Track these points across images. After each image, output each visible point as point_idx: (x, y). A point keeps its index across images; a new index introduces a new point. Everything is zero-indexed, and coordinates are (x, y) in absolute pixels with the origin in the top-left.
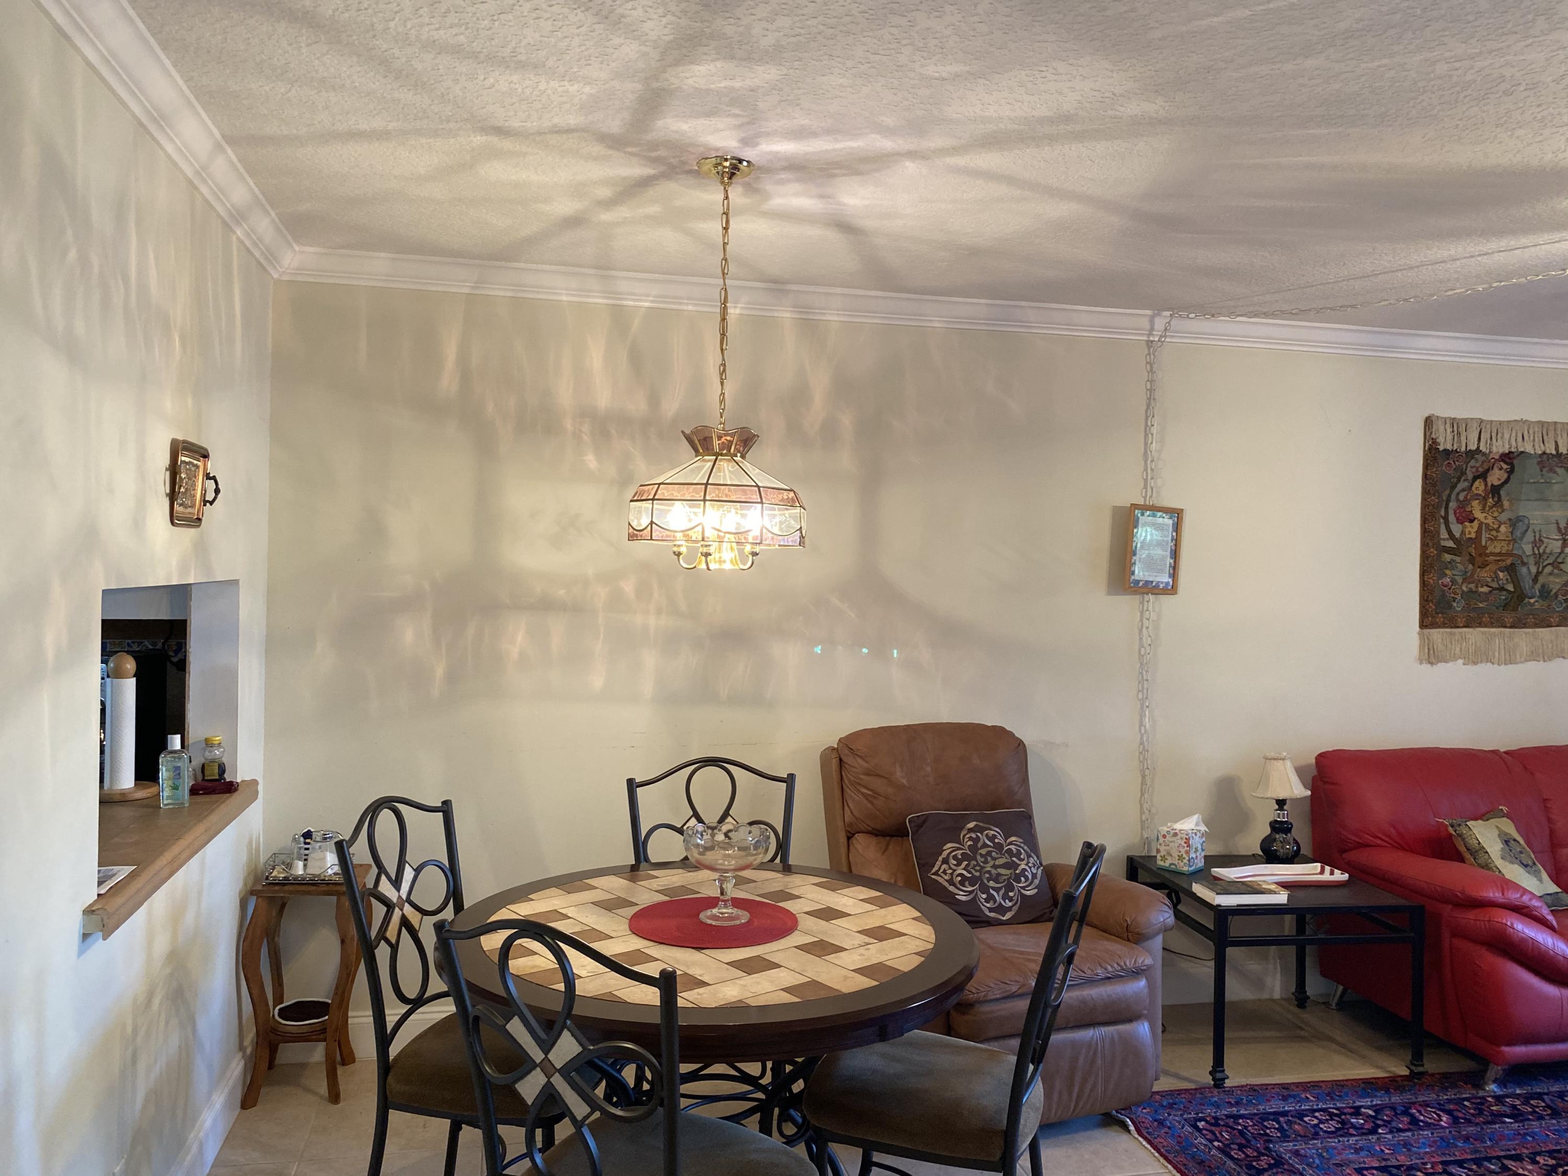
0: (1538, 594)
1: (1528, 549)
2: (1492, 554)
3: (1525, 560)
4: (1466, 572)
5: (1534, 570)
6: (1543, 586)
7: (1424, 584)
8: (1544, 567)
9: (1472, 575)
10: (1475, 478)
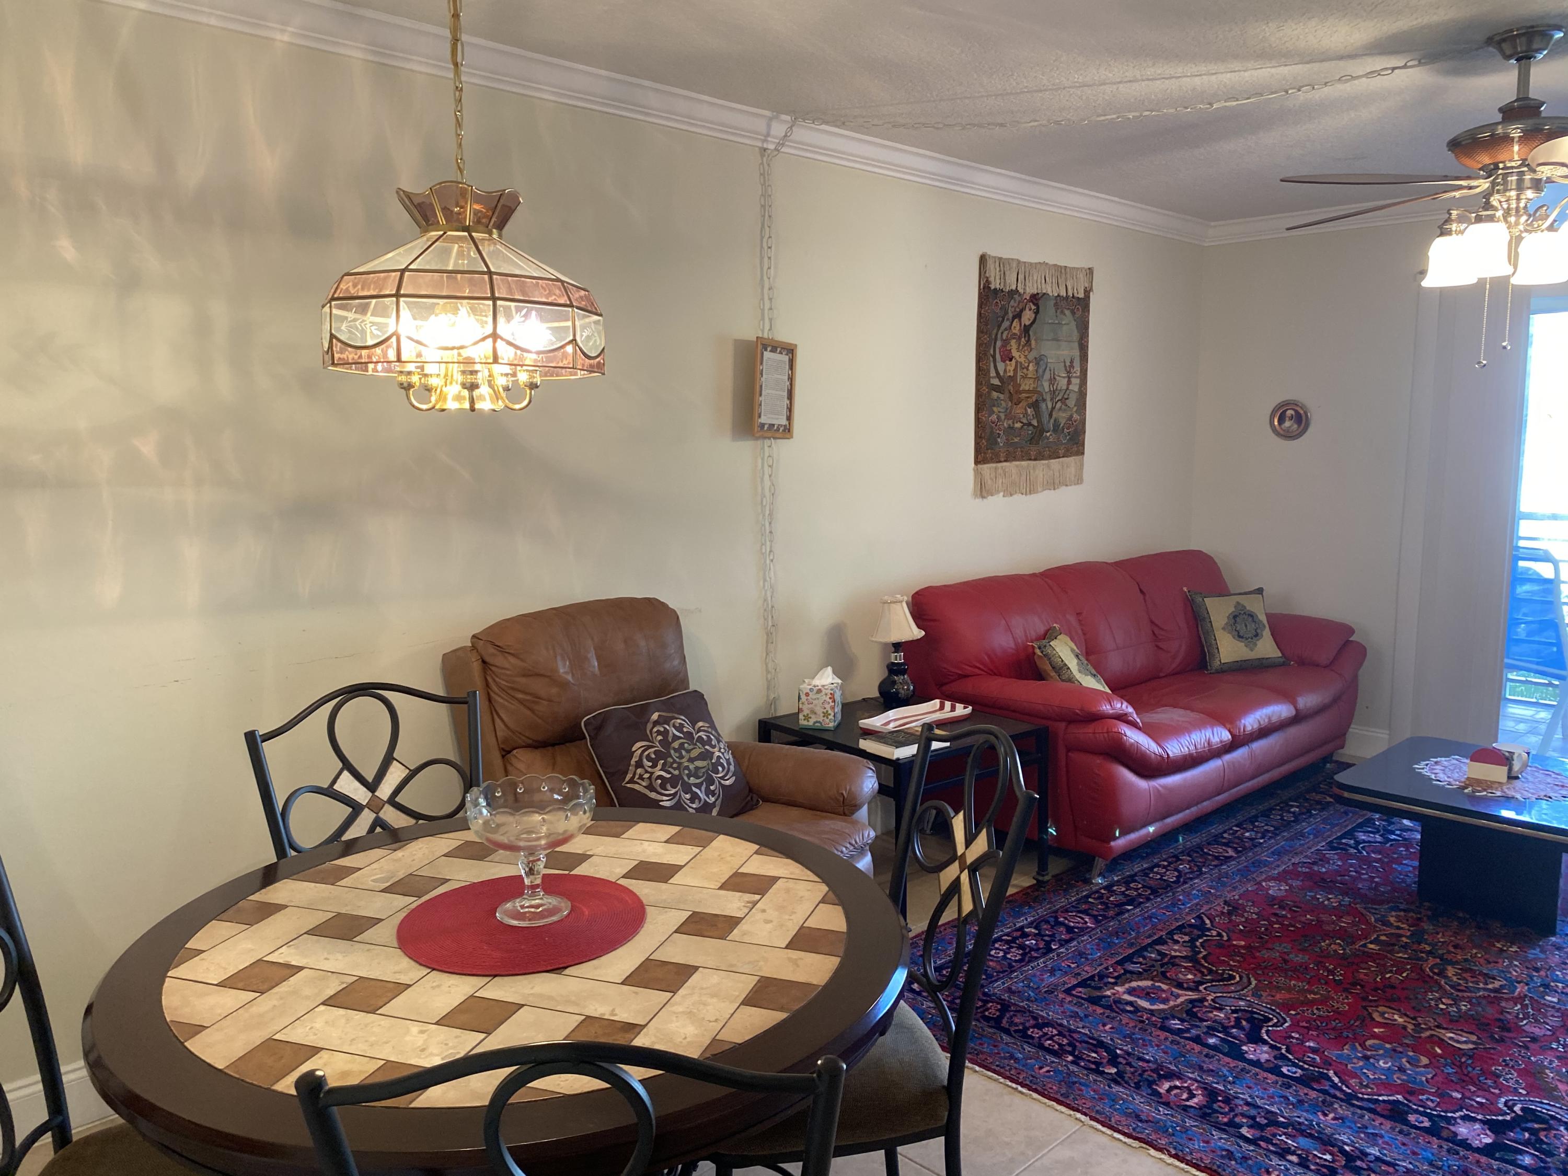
0: (1052, 428)
1: (1046, 385)
2: (1025, 391)
3: (1045, 397)
4: (1007, 409)
5: (1050, 406)
6: (1055, 421)
7: (978, 421)
8: (1056, 403)
9: (1011, 411)
10: (1014, 318)
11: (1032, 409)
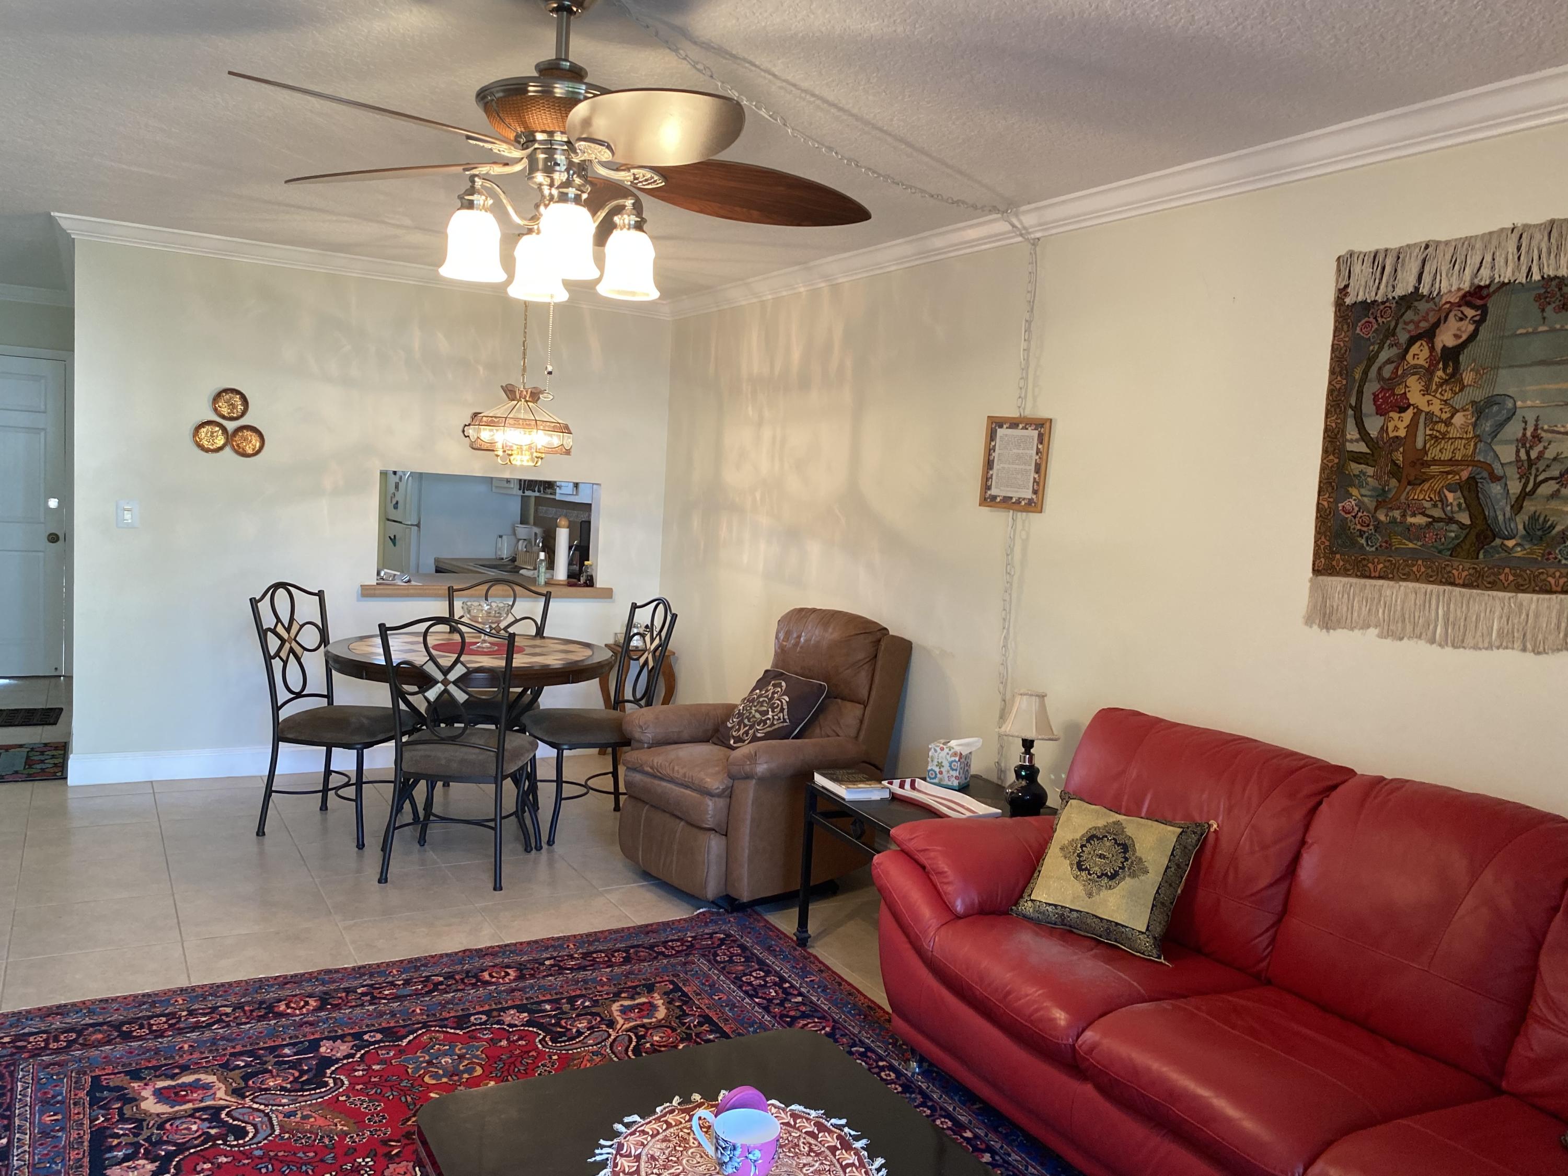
0: (1521, 531)
1: (1507, 452)
3: (1498, 472)
4: (1384, 492)
5: (1516, 488)
8: (1538, 484)
11: (1459, 493)
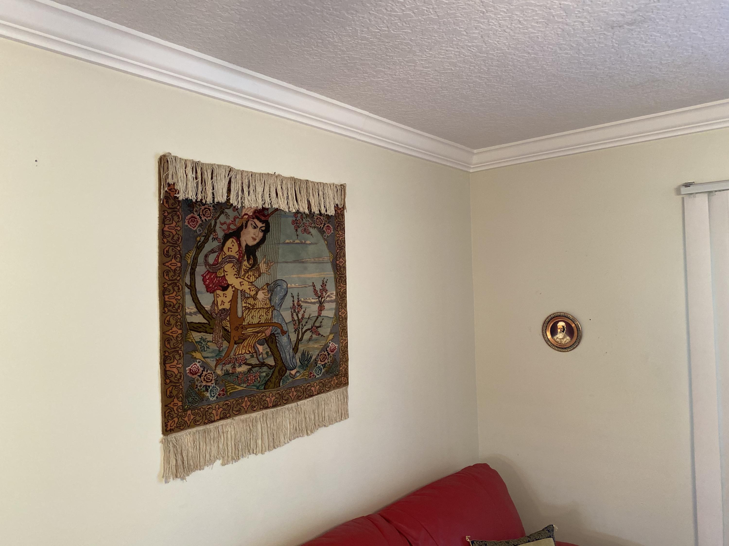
0: (299, 364)
3: (285, 329)
4: (220, 352)
9: (228, 354)
11: (266, 345)
